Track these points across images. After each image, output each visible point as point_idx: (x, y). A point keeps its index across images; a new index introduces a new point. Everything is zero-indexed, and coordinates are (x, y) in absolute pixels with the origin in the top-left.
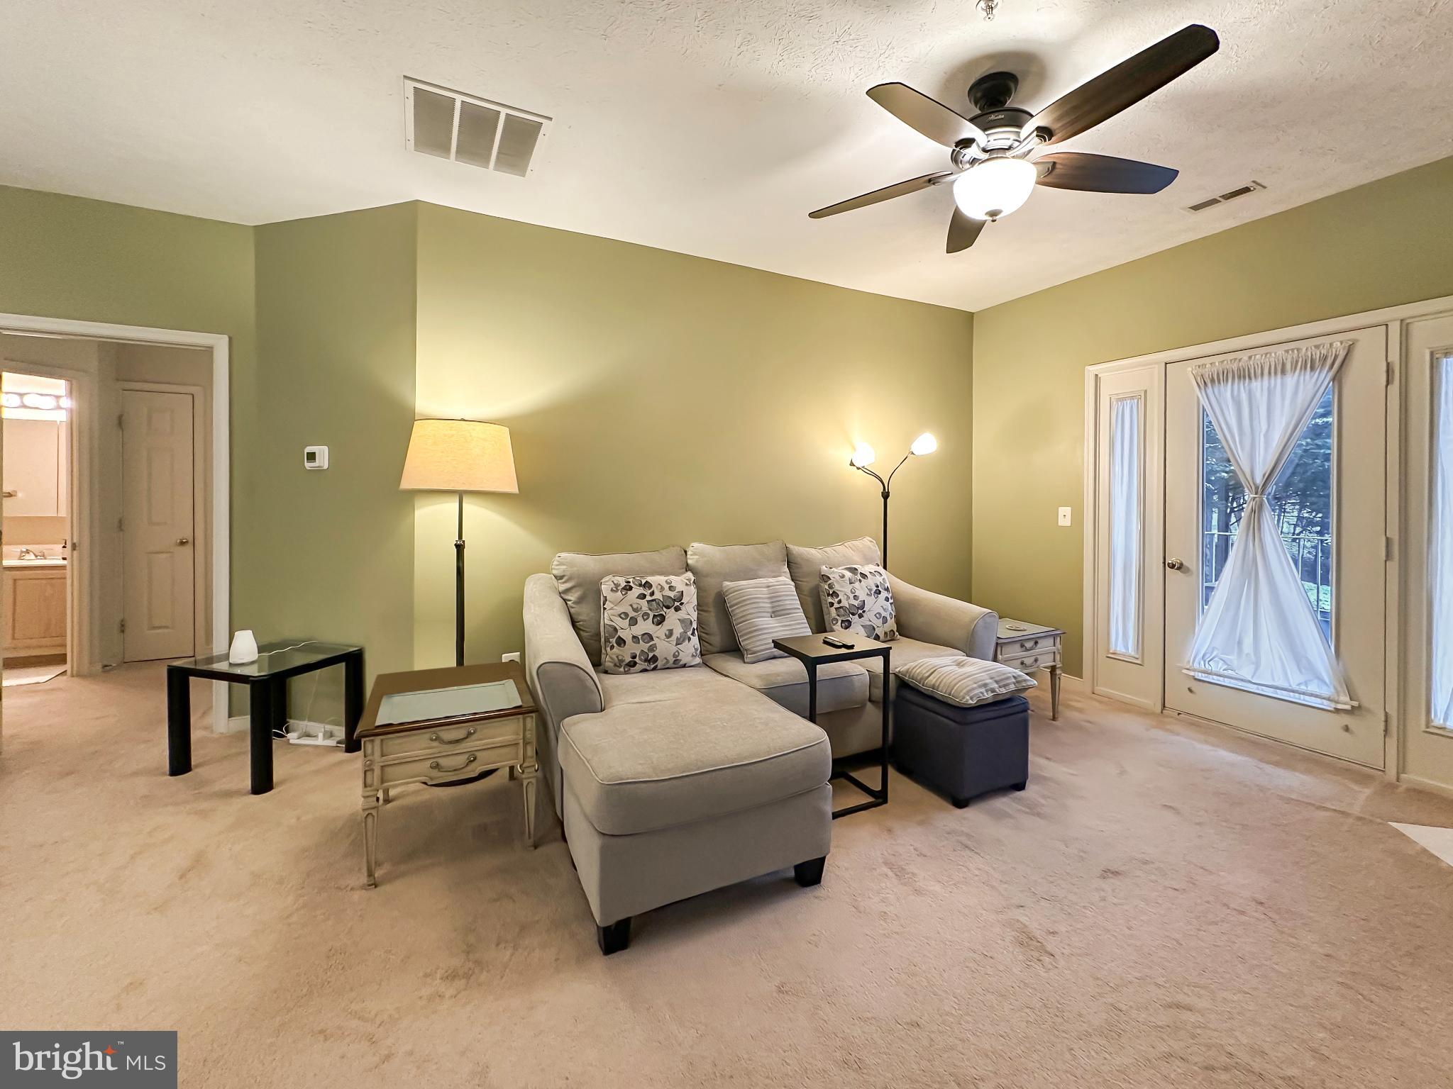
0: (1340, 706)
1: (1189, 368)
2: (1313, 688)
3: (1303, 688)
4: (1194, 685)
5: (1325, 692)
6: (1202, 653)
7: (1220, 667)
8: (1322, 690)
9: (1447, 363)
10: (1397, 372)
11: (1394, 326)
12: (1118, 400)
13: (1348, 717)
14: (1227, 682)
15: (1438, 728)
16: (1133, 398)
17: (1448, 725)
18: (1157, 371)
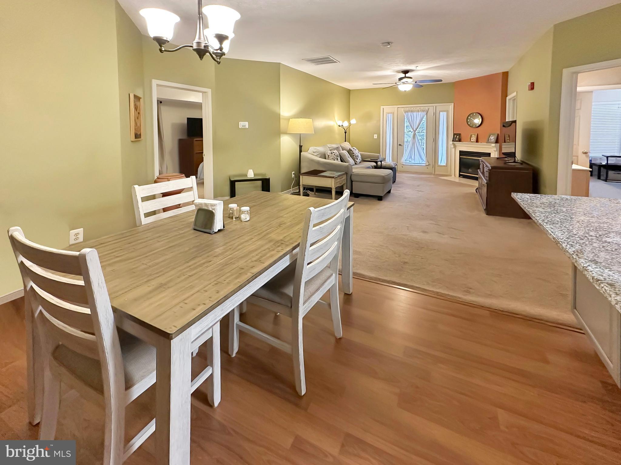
2: (423, 163)
3: (422, 163)
4: (403, 166)
5: (425, 163)
6: (405, 160)
7: (408, 162)
8: (424, 163)
9: (441, 113)
10: (435, 114)
11: (434, 107)
12: (388, 113)
13: (427, 166)
14: (409, 164)
15: (439, 165)
16: (391, 113)
17: (441, 165)
18: (396, 109)
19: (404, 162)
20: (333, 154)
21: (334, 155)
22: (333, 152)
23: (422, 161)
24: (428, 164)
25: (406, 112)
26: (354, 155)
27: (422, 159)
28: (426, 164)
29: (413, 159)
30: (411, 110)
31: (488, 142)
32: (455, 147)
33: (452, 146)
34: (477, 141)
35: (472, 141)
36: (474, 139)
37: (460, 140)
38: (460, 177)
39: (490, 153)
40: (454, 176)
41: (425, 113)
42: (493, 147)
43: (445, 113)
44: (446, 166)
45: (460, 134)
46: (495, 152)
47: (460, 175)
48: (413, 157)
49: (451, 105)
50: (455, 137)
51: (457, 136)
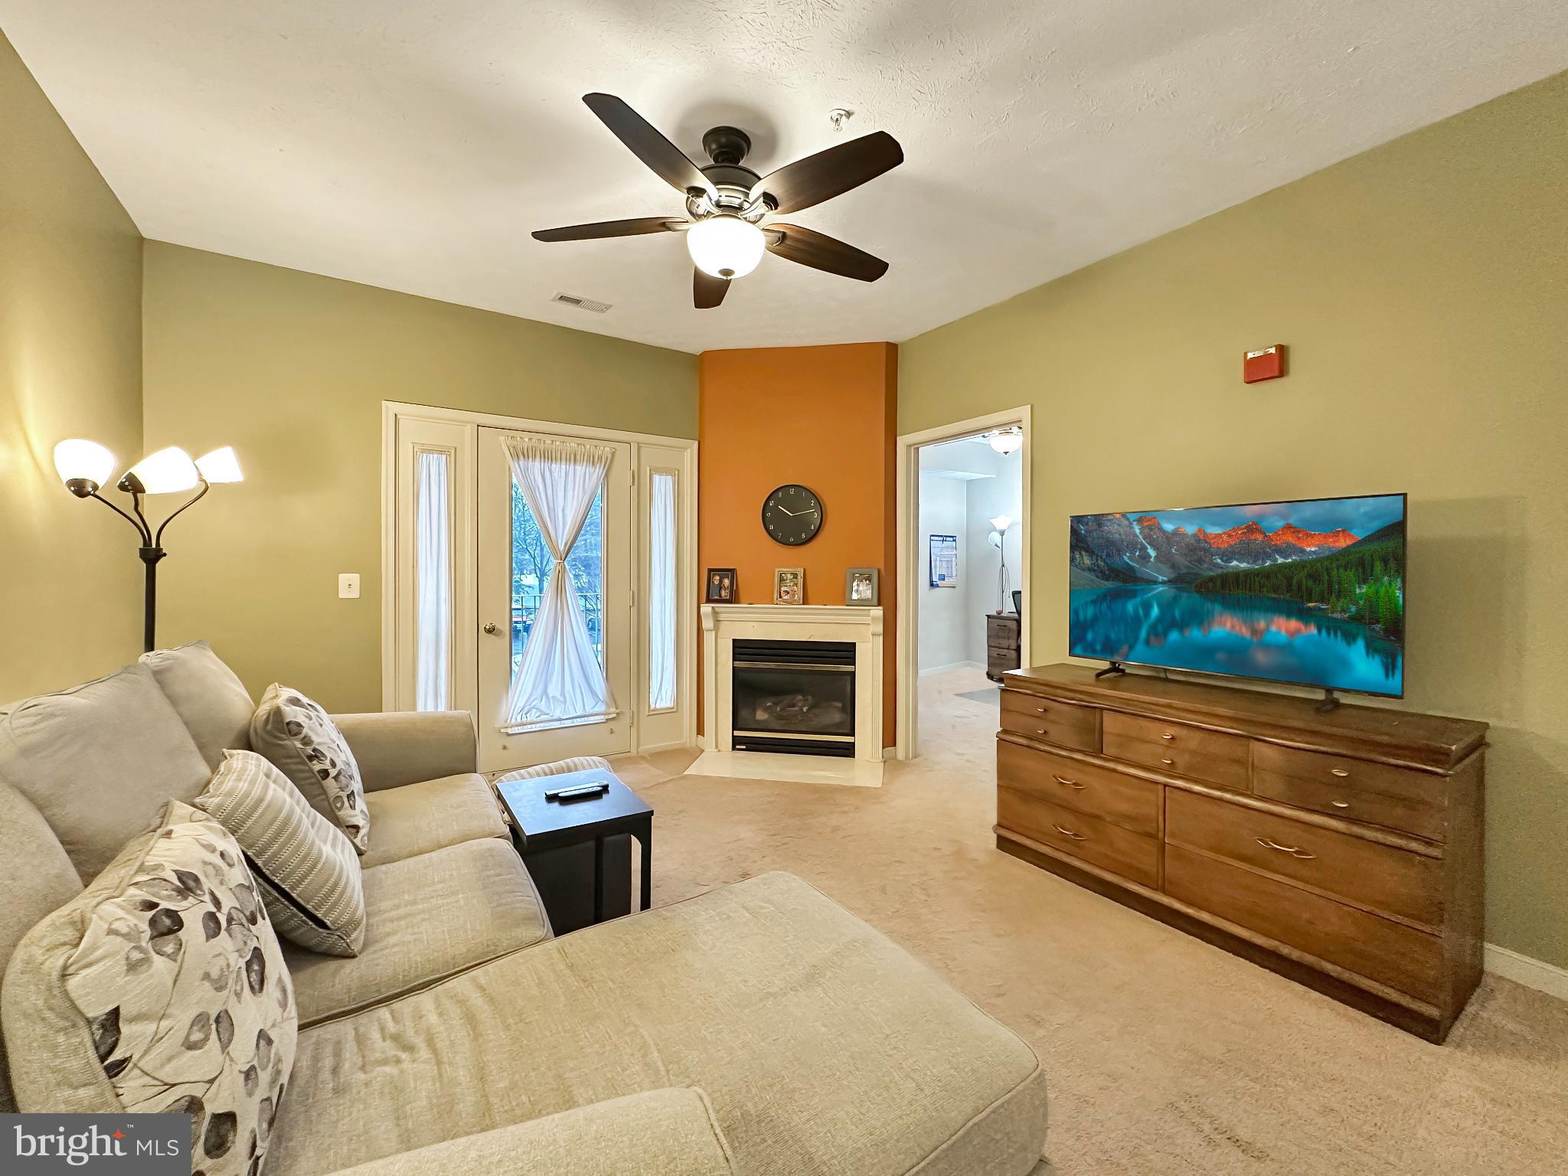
0: (611, 717)
1: (502, 438)
2: (597, 710)
3: (592, 711)
4: (508, 742)
5: (605, 709)
7: (533, 716)
8: (602, 708)
9: (656, 478)
10: (636, 478)
11: (634, 447)
12: (423, 451)
13: (613, 722)
14: (538, 727)
15: (653, 710)
16: (441, 452)
17: (658, 706)
18: (469, 431)
19: (513, 721)
20: (192, 917)
21: (213, 925)
23: (593, 703)
24: (615, 715)
25: (521, 457)
26: (325, 774)
27: (593, 693)
28: (608, 713)
29: (553, 697)
30: (542, 447)
32: (717, 623)
33: (709, 624)
37: (734, 598)
38: (734, 748)
39: (854, 644)
40: (717, 747)
41: (598, 472)
42: (874, 619)
43: (669, 478)
44: (675, 710)
45: (732, 571)
46: (876, 638)
47: (736, 741)
48: (553, 690)
49: (689, 450)
50: (717, 582)
51: (721, 581)
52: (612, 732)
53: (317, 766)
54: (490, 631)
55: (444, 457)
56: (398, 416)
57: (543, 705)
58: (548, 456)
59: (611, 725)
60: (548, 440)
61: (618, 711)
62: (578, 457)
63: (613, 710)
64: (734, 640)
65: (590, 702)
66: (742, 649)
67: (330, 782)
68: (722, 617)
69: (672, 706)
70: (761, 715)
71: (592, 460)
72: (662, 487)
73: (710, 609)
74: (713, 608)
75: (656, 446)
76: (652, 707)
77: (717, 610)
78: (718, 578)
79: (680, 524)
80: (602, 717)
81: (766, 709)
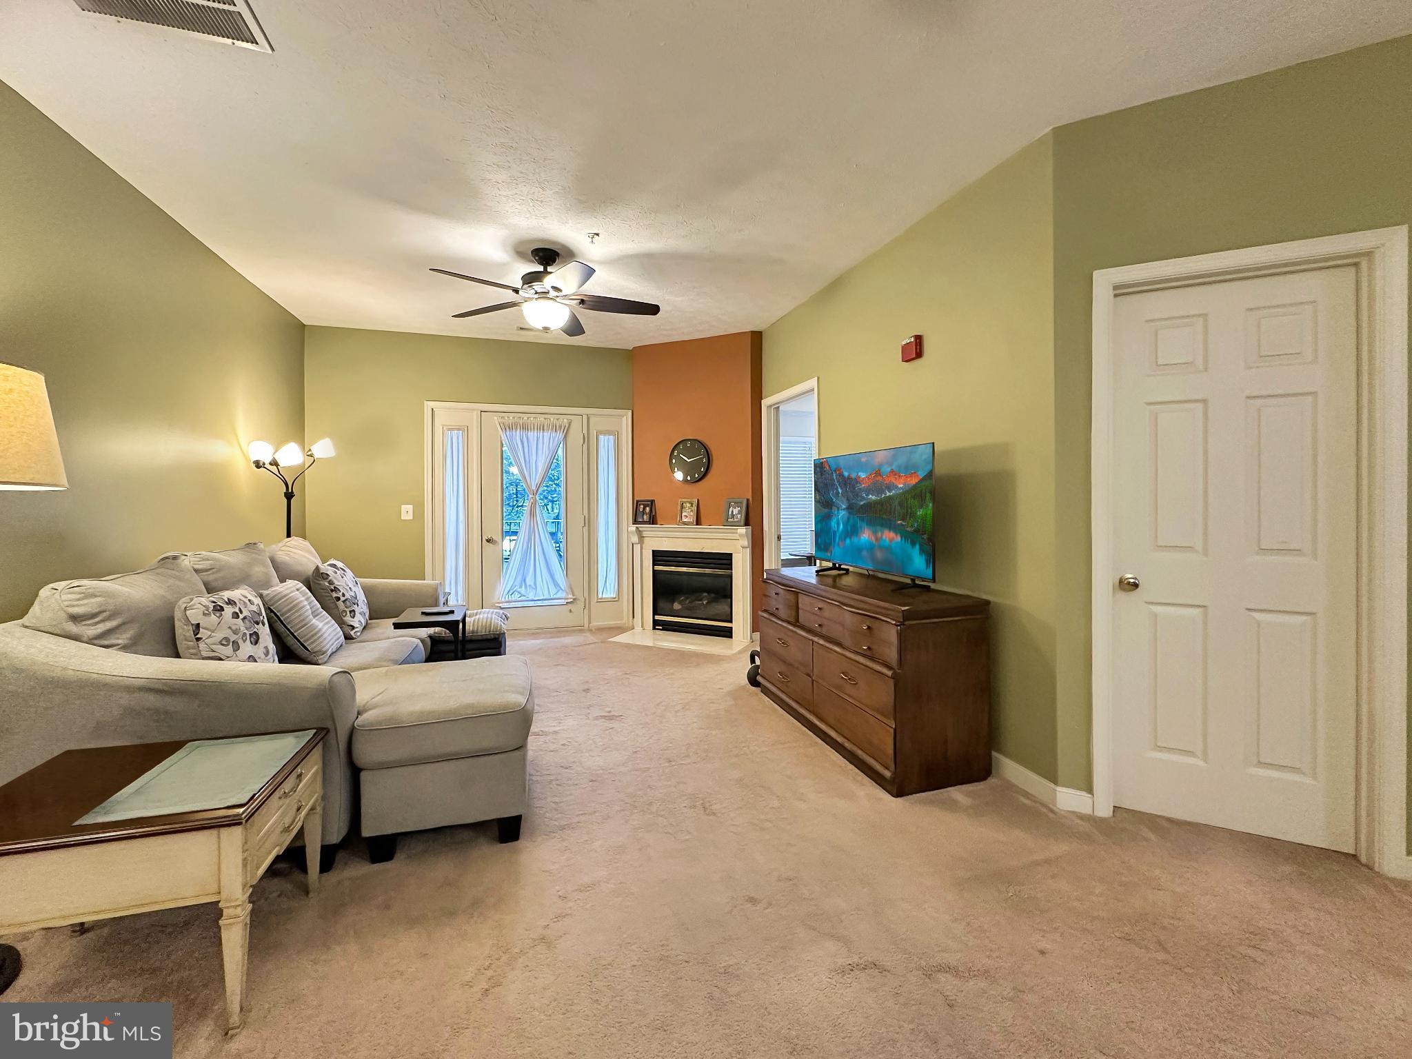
0: (569, 601)
1: (495, 417)
2: (559, 595)
3: (555, 596)
6: (506, 593)
7: (516, 597)
8: (563, 595)
9: (601, 437)
10: (586, 439)
11: (585, 417)
12: (449, 429)
13: (570, 605)
14: (520, 604)
15: (600, 599)
16: (459, 429)
17: (604, 596)
18: (476, 415)
19: (503, 600)
20: (228, 610)
21: (236, 616)
22: (230, 602)
23: (556, 591)
24: (572, 600)
25: (508, 430)
26: (338, 599)
27: (556, 584)
28: (567, 599)
29: (530, 585)
30: (521, 422)
31: (727, 522)
32: (641, 538)
33: (635, 539)
34: (698, 522)
35: (685, 520)
36: (689, 515)
37: (653, 520)
38: (654, 628)
39: (731, 555)
40: (642, 627)
41: (560, 435)
42: (741, 535)
43: (611, 437)
44: (617, 599)
45: (652, 501)
46: (745, 550)
47: (656, 623)
48: (529, 581)
49: (625, 417)
50: (641, 510)
51: (644, 509)
52: (570, 611)
53: (334, 595)
54: (488, 541)
55: (461, 432)
56: (434, 410)
57: (523, 590)
58: (525, 428)
59: (570, 607)
60: (525, 417)
61: (574, 597)
62: (545, 427)
63: (571, 596)
64: (653, 551)
65: (553, 590)
66: (659, 557)
67: (340, 603)
68: (645, 534)
69: (615, 596)
70: (677, 606)
71: (555, 428)
72: (606, 442)
73: (634, 529)
74: (637, 527)
75: (601, 417)
76: (600, 596)
77: (640, 529)
78: (642, 506)
79: (620, 470)
80: (563, 600)
81: (680, 603)
